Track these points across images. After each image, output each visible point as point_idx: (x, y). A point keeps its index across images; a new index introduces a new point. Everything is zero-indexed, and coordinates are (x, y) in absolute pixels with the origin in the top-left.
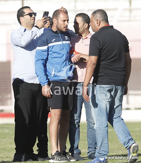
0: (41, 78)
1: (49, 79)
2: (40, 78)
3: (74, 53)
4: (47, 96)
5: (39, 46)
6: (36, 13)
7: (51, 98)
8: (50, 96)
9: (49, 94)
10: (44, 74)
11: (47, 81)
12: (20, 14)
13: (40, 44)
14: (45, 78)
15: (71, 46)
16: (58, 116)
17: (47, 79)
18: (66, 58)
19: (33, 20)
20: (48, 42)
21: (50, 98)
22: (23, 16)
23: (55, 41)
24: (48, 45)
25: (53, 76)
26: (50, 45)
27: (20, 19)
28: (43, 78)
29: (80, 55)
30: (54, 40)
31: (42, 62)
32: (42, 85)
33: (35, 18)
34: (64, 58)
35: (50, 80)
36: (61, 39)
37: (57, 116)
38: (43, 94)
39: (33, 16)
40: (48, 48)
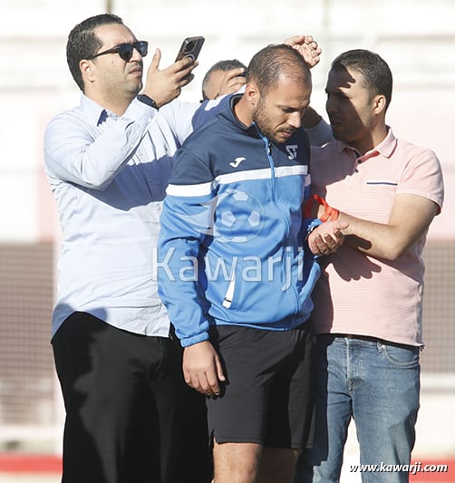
0: (179, 311)
1: (211, 320)
2: (176, 312)
3: (321, 213)
4: (205, 387)
5: (179, 181)
6: (145, 44)
7: (221, 396)
8: (216, 390)
9: (212, 382)
10: (195, 295)
11: (206, 325)
12: (80, 48)
13: (184, 175)
14: (199, 313)
15: (308, 182)
16: (245, 473)
17: (206, 316)
18: (285, 235)
19: (135, 75)
20: (216, 168)
21: (215, 397)
22: (92, 57)
23: (243, 167)
24: (217, 179)
25: (227, 305)
26: (223, 179)
27: (82, 69)
28: (187, 312)
29: (344, 224)
30: (239, 160)
31: (189, 249)
32: (183, 343)
33: (141, 63)
34: (279, 233)
35: (218, 322)
36: (270, 158)
37: (240, 472)
38: (187, 381)
39: (136, 55)
40: (215, 193)
